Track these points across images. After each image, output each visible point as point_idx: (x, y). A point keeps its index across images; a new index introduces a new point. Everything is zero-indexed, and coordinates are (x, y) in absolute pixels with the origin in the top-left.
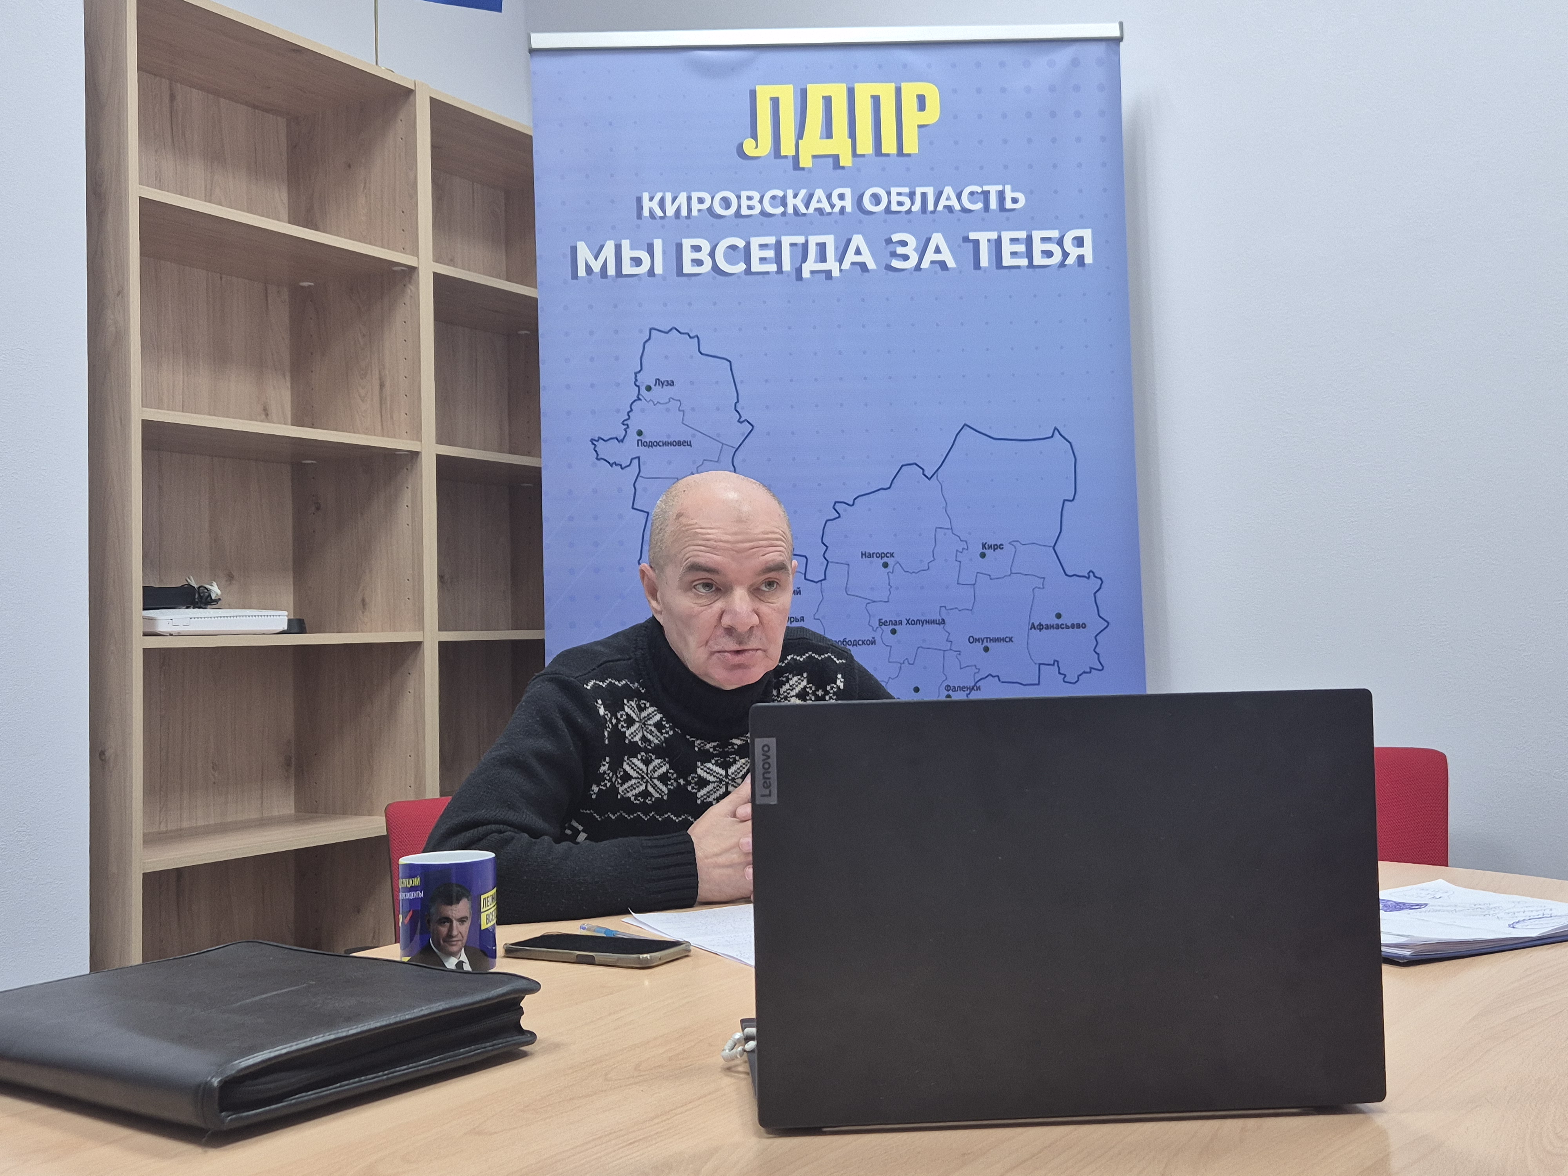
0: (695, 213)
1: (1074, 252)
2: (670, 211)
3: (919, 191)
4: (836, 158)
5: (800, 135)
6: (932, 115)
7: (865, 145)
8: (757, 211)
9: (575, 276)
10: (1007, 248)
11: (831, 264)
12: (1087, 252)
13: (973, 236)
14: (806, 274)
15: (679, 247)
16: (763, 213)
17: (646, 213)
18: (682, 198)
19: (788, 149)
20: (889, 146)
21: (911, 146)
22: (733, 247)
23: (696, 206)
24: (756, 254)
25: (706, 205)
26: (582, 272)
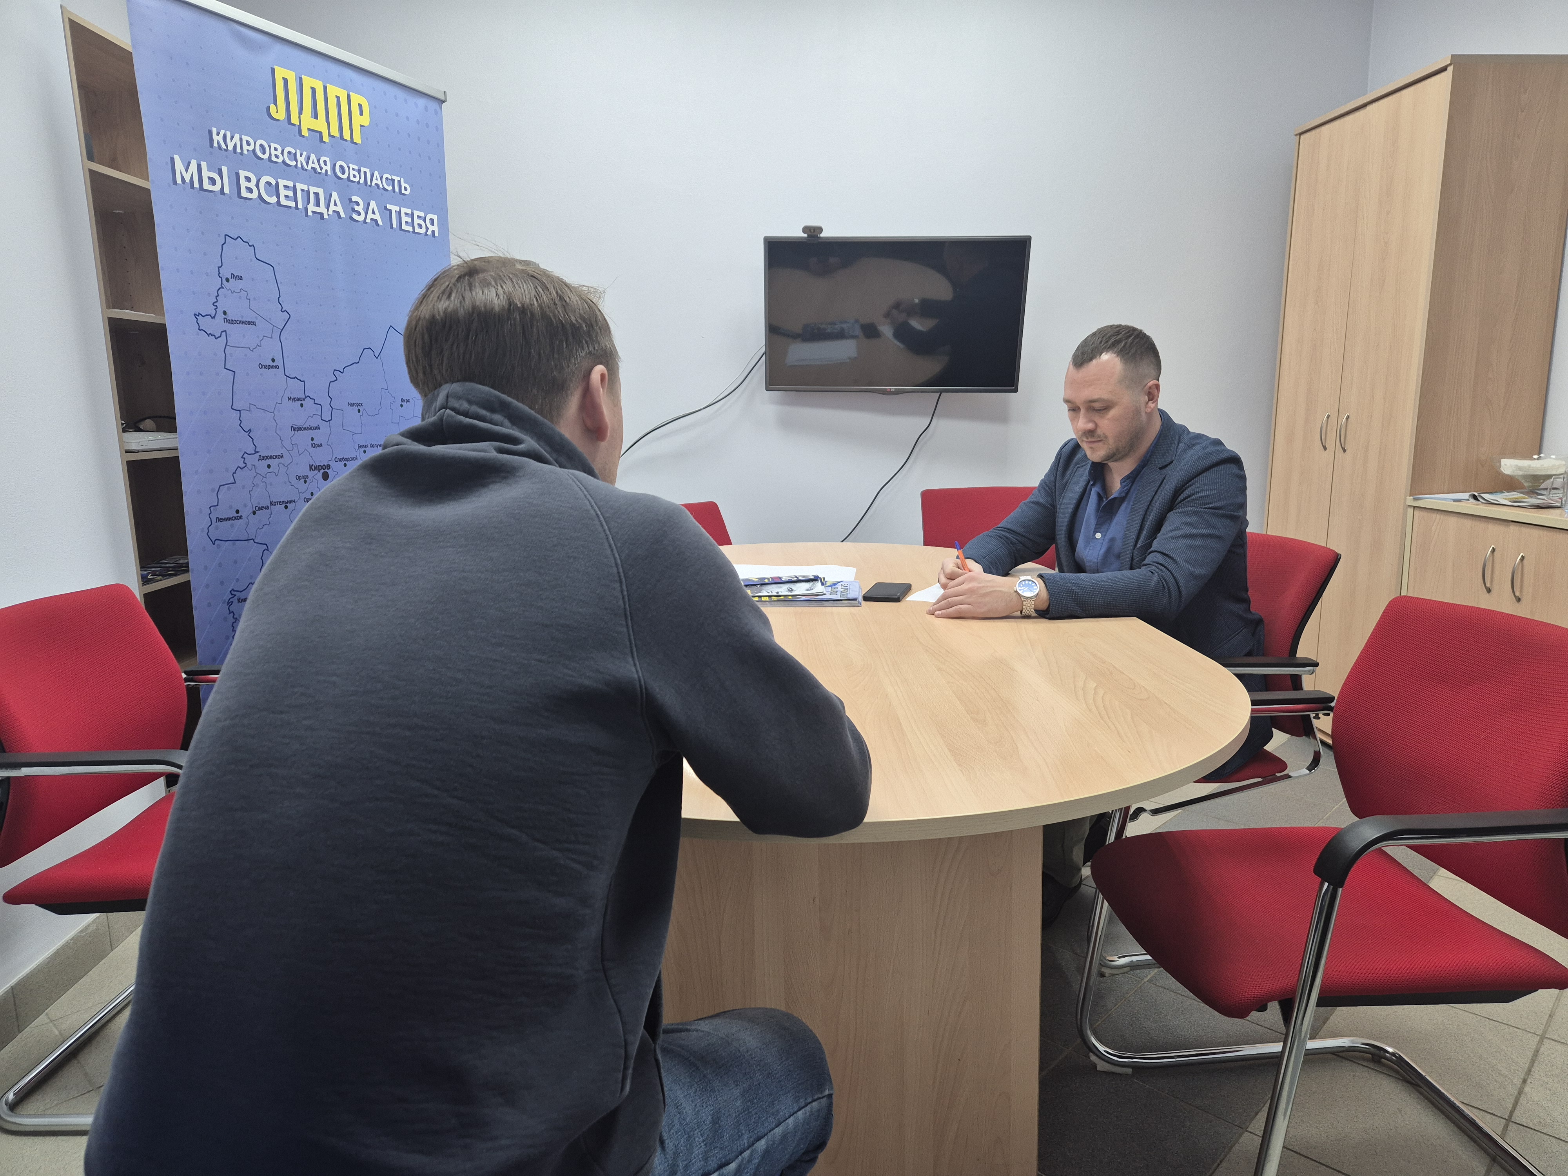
0: (245, 152)
1: (431, 228)
2: (230, 148)
3: (363, 169)
4: (320, 133)
5: (301, 113)
6: (365, 120)
7: (335, 132)
8: (280, 160)
9: (175, 182)
10: (404, 219)
11: (322, 209)
12: (435, 228)
13: (389, 207)
14: (310, 213)
15: (238, 175)
16: (284, 162)
17: (216, 145)
18: (237, 137)
19: (295, 120)
20: (347, 136)
21: (357, 139)
22: (268, 183)
23: (245, 147)
24: (283, 192)
25: (251, 148)
26: (179, 181)
